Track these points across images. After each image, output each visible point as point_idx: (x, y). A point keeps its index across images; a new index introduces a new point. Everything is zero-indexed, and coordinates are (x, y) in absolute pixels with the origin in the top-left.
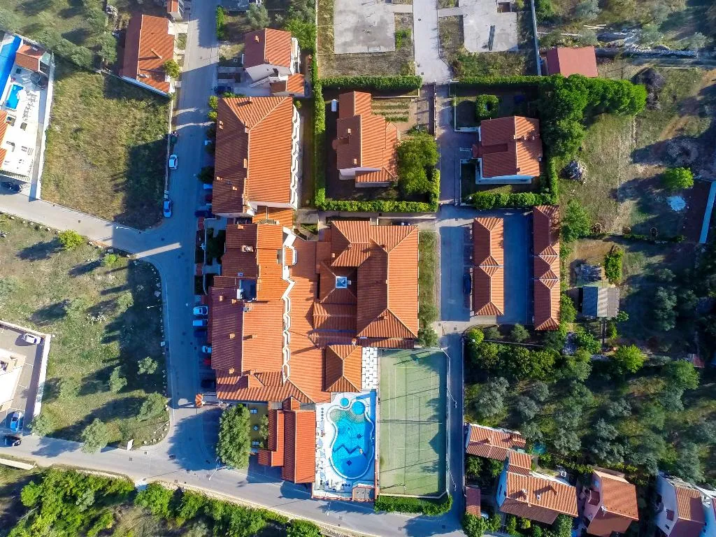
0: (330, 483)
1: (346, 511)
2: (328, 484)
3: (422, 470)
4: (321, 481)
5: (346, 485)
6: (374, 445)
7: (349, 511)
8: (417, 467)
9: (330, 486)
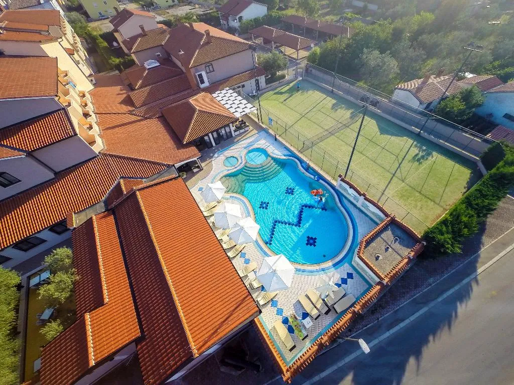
0: (308, 308)
1: (412, 361)
2: (305, 315)
3: (416, 163)
4: (285, 321)
5: (344, 281)
6: (321, 177)
7: (418, 354)
8: (406, 165)
9: (315, 312)
